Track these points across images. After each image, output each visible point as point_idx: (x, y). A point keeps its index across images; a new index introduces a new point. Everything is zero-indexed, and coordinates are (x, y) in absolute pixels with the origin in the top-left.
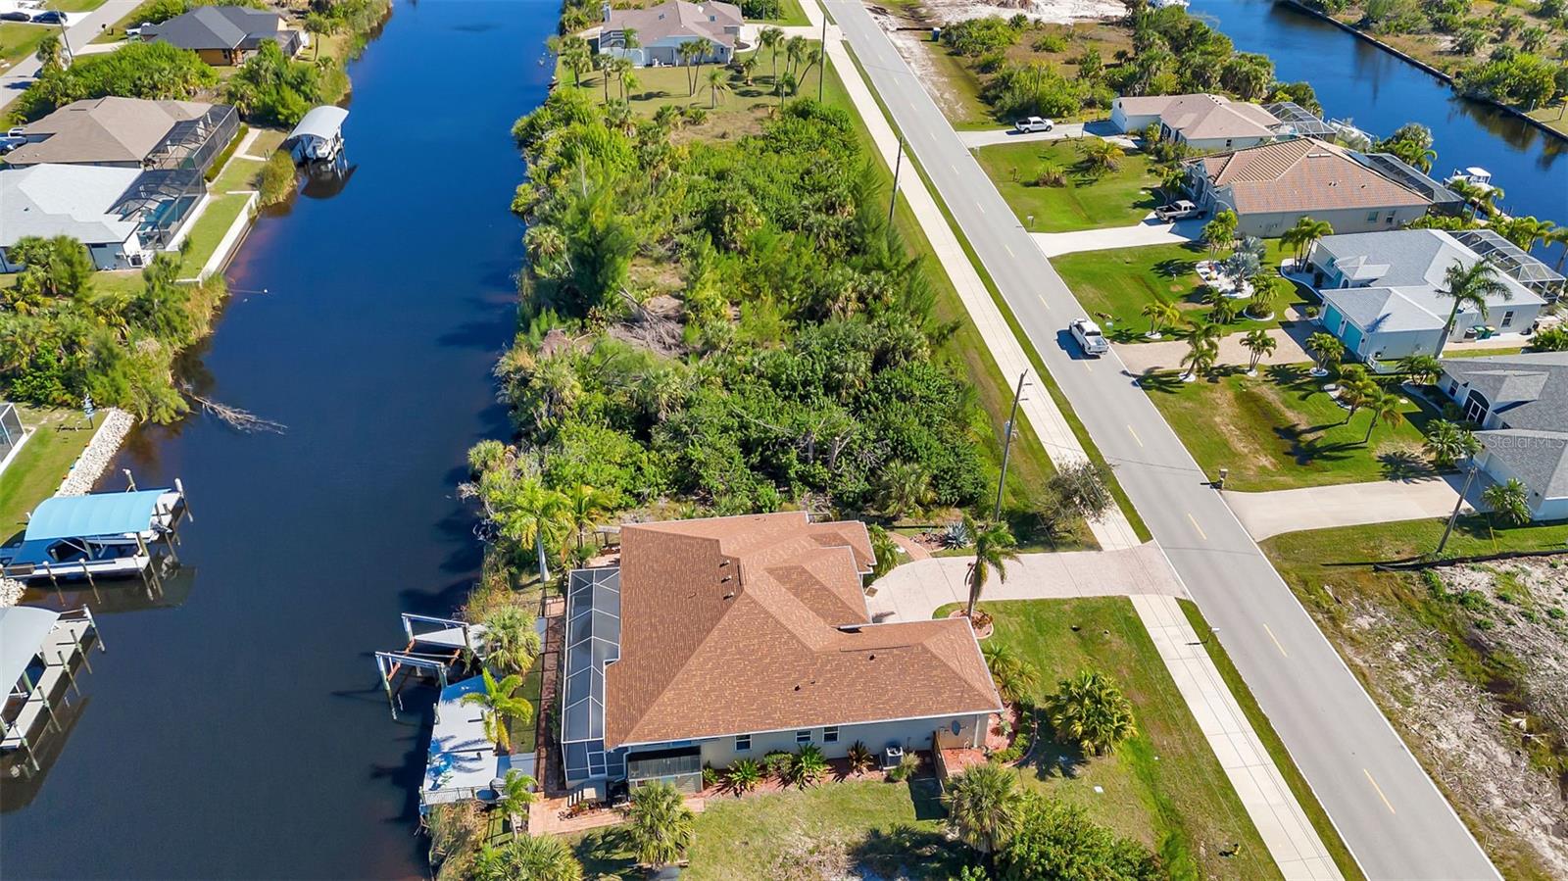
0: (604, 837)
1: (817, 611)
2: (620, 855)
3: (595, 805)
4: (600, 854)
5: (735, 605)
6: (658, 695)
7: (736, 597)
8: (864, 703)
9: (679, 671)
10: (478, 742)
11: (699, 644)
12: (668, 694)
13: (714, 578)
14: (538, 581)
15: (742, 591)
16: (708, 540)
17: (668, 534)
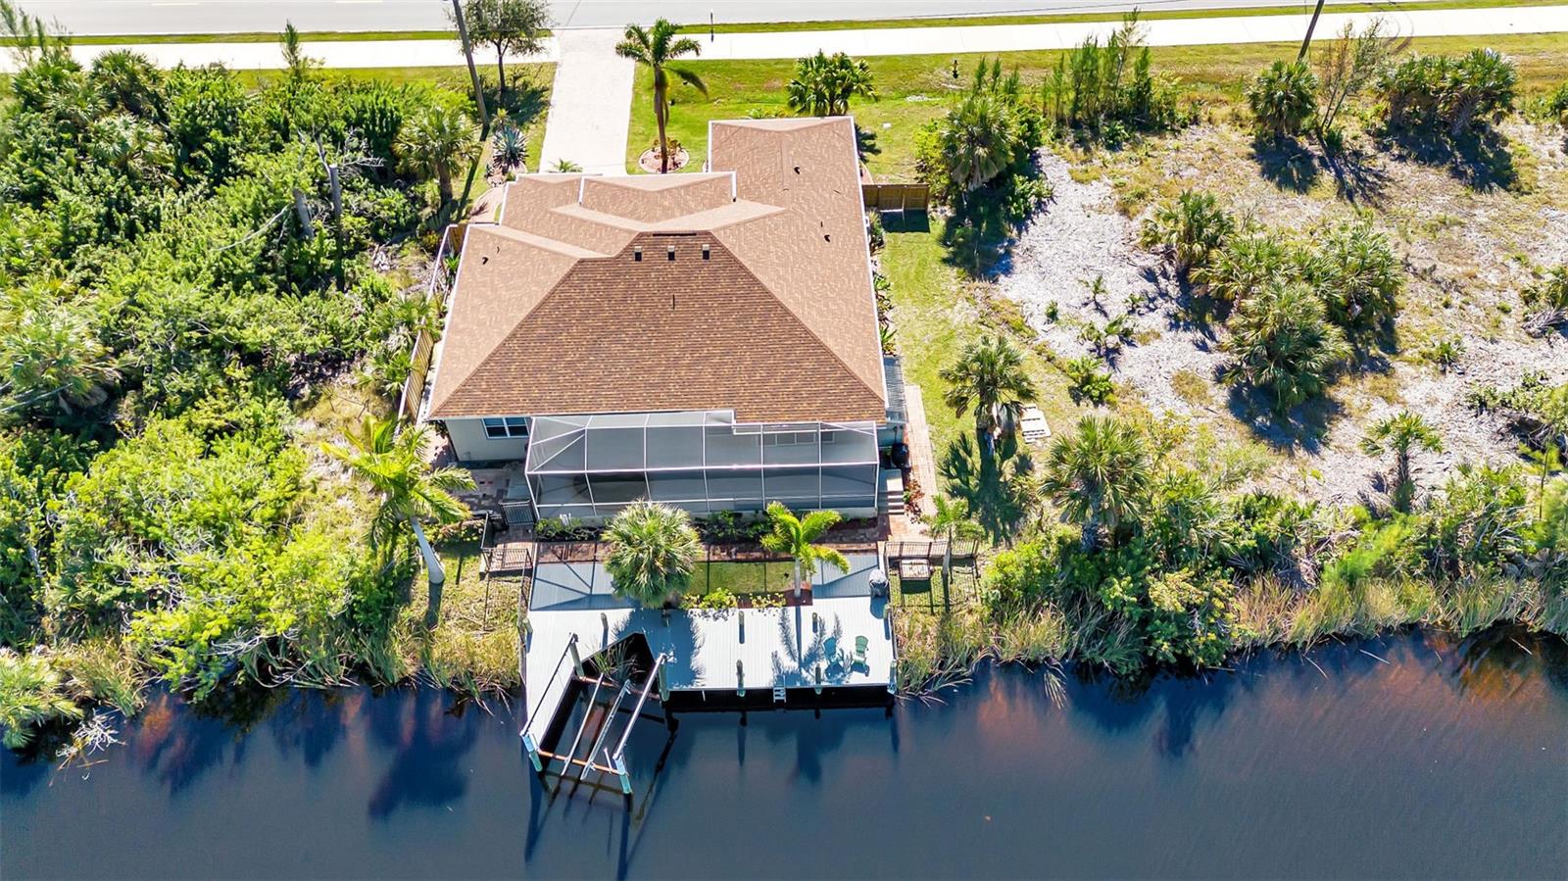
2: (975, 461)
3: (907, 481)
5: (727, 246)
6: (828, 352)
7: (715, 243)
8: (844, 200)
9: (802, 325)
10: (784, 626)
11: (772, 296)
12: (830, 343)
13: (658, 270)
14: (436, 588)
15: (707, 233)
16: (569, 275)
17: (513, 335)
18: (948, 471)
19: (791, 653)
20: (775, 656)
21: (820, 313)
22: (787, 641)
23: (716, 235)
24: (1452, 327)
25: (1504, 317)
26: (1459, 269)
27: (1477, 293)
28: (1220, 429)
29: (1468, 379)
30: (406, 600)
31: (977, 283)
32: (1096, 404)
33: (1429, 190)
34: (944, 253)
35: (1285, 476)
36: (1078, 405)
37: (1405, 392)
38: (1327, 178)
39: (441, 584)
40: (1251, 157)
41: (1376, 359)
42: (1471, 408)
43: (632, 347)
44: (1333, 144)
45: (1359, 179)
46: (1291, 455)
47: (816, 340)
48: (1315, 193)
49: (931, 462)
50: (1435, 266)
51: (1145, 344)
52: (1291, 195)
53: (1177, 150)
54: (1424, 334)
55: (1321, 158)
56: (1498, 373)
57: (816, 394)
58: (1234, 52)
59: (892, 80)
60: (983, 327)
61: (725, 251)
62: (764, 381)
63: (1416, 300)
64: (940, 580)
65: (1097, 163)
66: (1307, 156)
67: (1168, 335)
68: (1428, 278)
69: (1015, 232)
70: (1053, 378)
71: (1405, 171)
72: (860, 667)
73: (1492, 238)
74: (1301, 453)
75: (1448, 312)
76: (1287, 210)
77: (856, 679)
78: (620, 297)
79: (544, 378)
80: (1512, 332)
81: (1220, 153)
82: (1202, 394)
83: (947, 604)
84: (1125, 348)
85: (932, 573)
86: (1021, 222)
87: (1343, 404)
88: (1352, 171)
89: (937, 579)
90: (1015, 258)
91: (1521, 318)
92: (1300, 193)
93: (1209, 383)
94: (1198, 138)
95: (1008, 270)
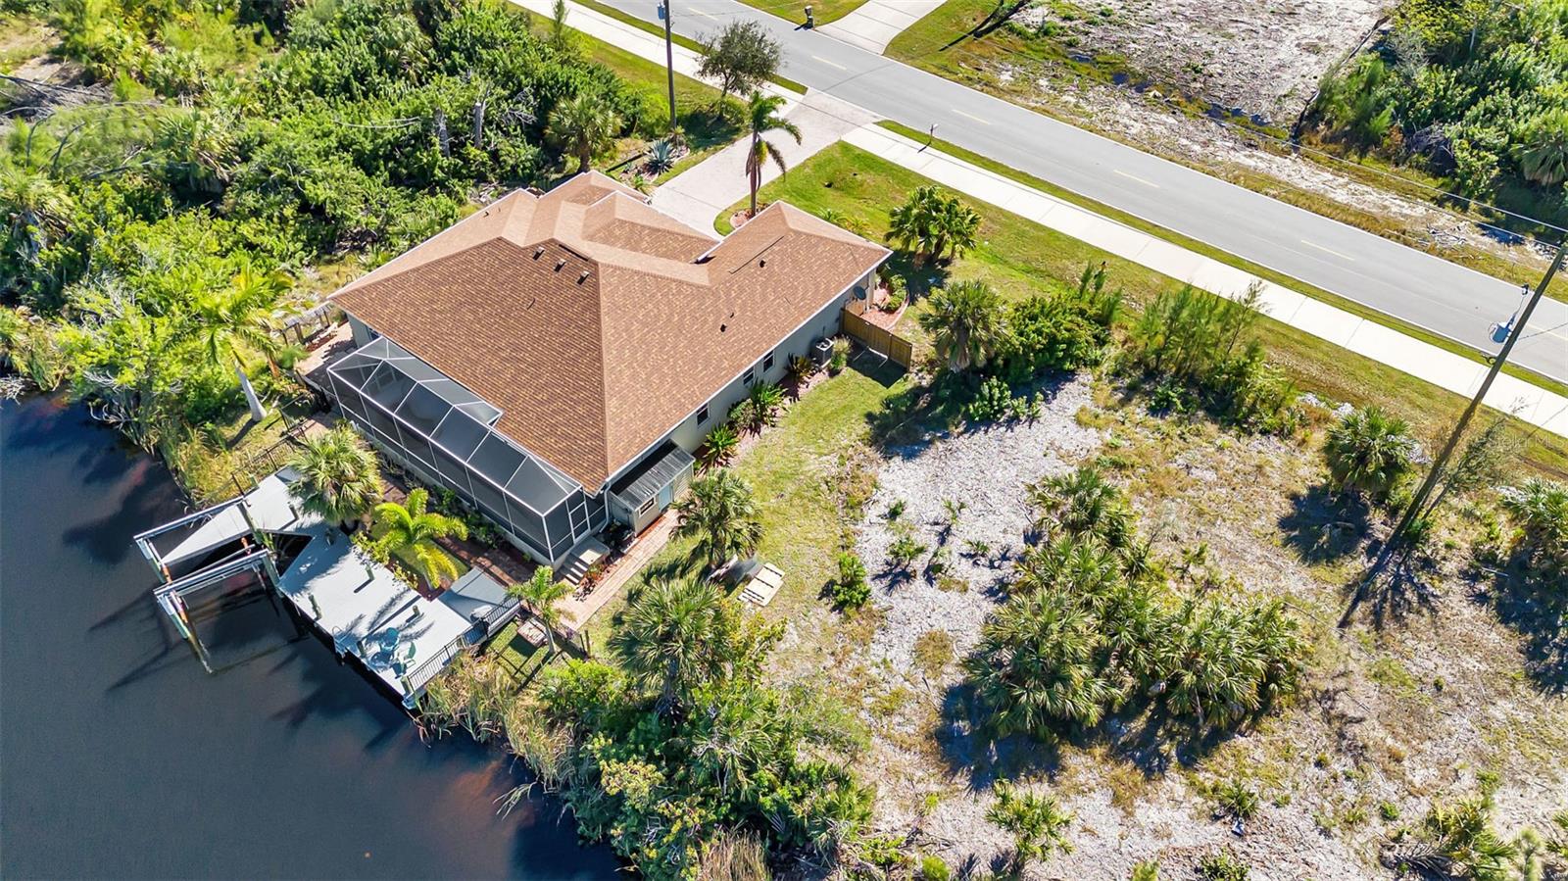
0: (646, 581)
1: (665, 255)
3: (606, 562)
5: (602, 281)
6: (602, 410)
7: (595, 274)
8: (787, 309)
9: (601, 376)
10: (393, 602)
11: (599, 339)
13: (541, 274)
14: (252, 423)
15: (596, 264)
16: (484, 245)
17: (417, 270)
18: (650, 575)
19: (373, 624)
20: (361, 617)
21: (634, 377)
22: (382, 613)
23: (601, 269)
24: (1296, 787)
25: (1376, 821)
26: (1390, 741)
27: (1376, 775)
28: (916, 706)
29: (1237, 845)
31: (867, 449)
32: (833, 609)
33: (1470, 644)
34: (877, 409)
35: (921, 787)
36: (820, 599)
37: (1144, 804)
38: (1356, 565)
39: (256, 423)
40: (1294, 497)
41: (1160, 756)
42: (1197, 870)
43: (479, 322)
44: (1408, 538)
45: (1396, 588)
46: (954, 771)
47: (602, 394)
48: (1322, 571)
49: (645, 560)
50: (1360, 721)
51: (942, 589)
52: (1290, 560)
53: (1221, 449)
54: (1249, 771)
55: (1377, 543)
56: (1283, 865)
58: (1429, 396)
60: (824, 487)
61: (596, 286)
62: (541, 403)
63: (1291, 734)
64: (543, 655)
65: (1119, 415)
66: (1363, 531)
67: (973, 594)
68: (1336, 724)
69: (961, 429)
70: (828, 563)
71: (1465, 611)
72: (399, 669)
73: (1482, 740)
74: (962, 781)
75: (1312, 770)
76: (1265, 567)
77: (388, 676)
78: (501, 279)
79: (410, 311)
80: (1361, 839)
81: (1264, 475)
82: (936, 667)
83: (530, 678)
84: (920, 582)
85: (543, 644)
86: (972, 426)
87: (1064, 769)
88: (1397, 576)
89: (543, 652)
90: (932, 452)
91: (1394, 835)
92: (1304, 560)
93: (956, 659)
94: (1262, 451)
95: (910, 456)
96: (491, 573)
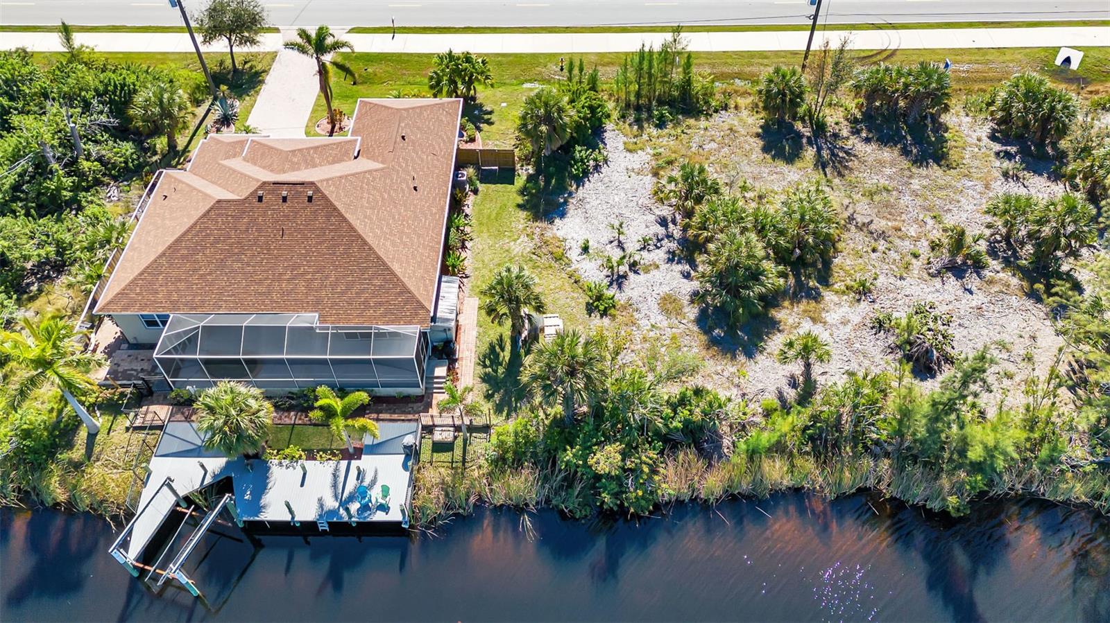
0: (485, 366)
1: (334, 162)
2: (506, 355)
3: (451, 370)
4: (501, 370)
5: (326, 193)
6: (393, 273)
7: (317, 190)
8: (438, 160)
9: (375, 253)
10: (335, 476)
11: (355, 231)
12: (396, 267)
13: (273, 210)
14: (92, 437)
15: (312, 183)
16: (208, 211)
17: (163, 254)
18: (484, 362)
19: (336, 496)
20: (323, 498)
21: (394, 244)
22: (335, 486)
23: (319, 185)
24: (874, 266)
25: (914, 261)
26: (890, 224)
27: (897, 242)
28: (688, 337)
29: (876, 306)
30: (70, 446)
31: (537, 224)
32: (602, 317)
33: (881, 163)
34: (520, 200)
35: (726, 374)
36: (590, 316)
37: (827, 314)
38: (810, 153)
39: (96, 434)
40: (758, 135)
41: (812, 289)
42: (872, 328)
43: (248, 265)
44: (819, 128)
45: (833, 154)
46: (734, 357)
47: (384, 264)
48: (799, 164)
49: (473, 355)
50: (872, 221)
51: (646, 273)
52: (781, 166)
53: (706, 129)
54: (852, 272)
55: (809, 138)
56: (899, 302)
57: (381, 304)
58: (766, 58)
59: (515, 72)
60: (534, 257)
61: (324, 197)
62: (343, 293)
63: (852, 245)
64: (462, 444)
65: (645, 137)
66: (799, 136)
67: (664, 267)
68: (865, 229)
69: (575, 186)
70: (576, 295)
71: (867, 149)
72: (384, 508)
73: (919, 201)
74: (742, 358)
75: (874, 255)
76: (775, 175)
77: (379, 517)
78: (244, 227)
79: (182, 286)
80: (916, 272)
81: (736, 132)
82: (679, 312)
83: (464, 461)
84: (631, 275)
85: (455, 438)
86: (580, 181)
87: (780, 322)
88: (829, 148)
89: (459, 442)
90: (571, 206)
91: (926, 262)
92: (787, 163)
93: (686, 303)
94: (723, 120)
95: (562, 215)
96: (383, 420)
